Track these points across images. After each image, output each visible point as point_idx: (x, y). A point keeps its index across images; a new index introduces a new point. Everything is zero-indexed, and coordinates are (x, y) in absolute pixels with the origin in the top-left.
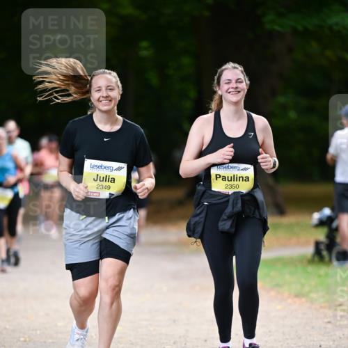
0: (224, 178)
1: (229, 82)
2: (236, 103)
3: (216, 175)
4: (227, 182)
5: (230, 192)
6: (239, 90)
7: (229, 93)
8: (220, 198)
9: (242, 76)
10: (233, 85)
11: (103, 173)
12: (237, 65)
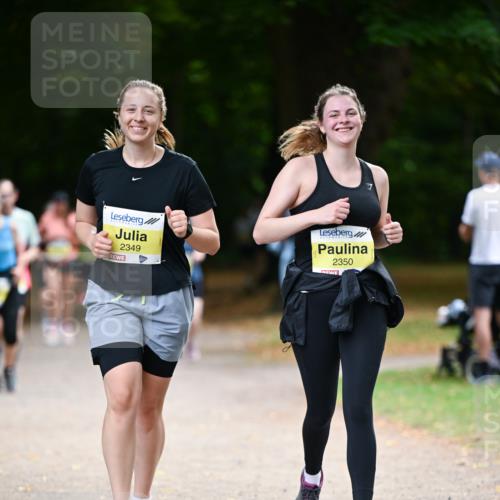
0: (332, 250)
1: (336, 114)
2: (347, 145)
3: (320, 245)
4: (335, 255)
5: (341, 270)
6: (351, 125)
7: (337, 130)
8: (324, 281)
9: (354, 106)
10: (342, 118)
11: (129, 227)
12: (346, 89)
